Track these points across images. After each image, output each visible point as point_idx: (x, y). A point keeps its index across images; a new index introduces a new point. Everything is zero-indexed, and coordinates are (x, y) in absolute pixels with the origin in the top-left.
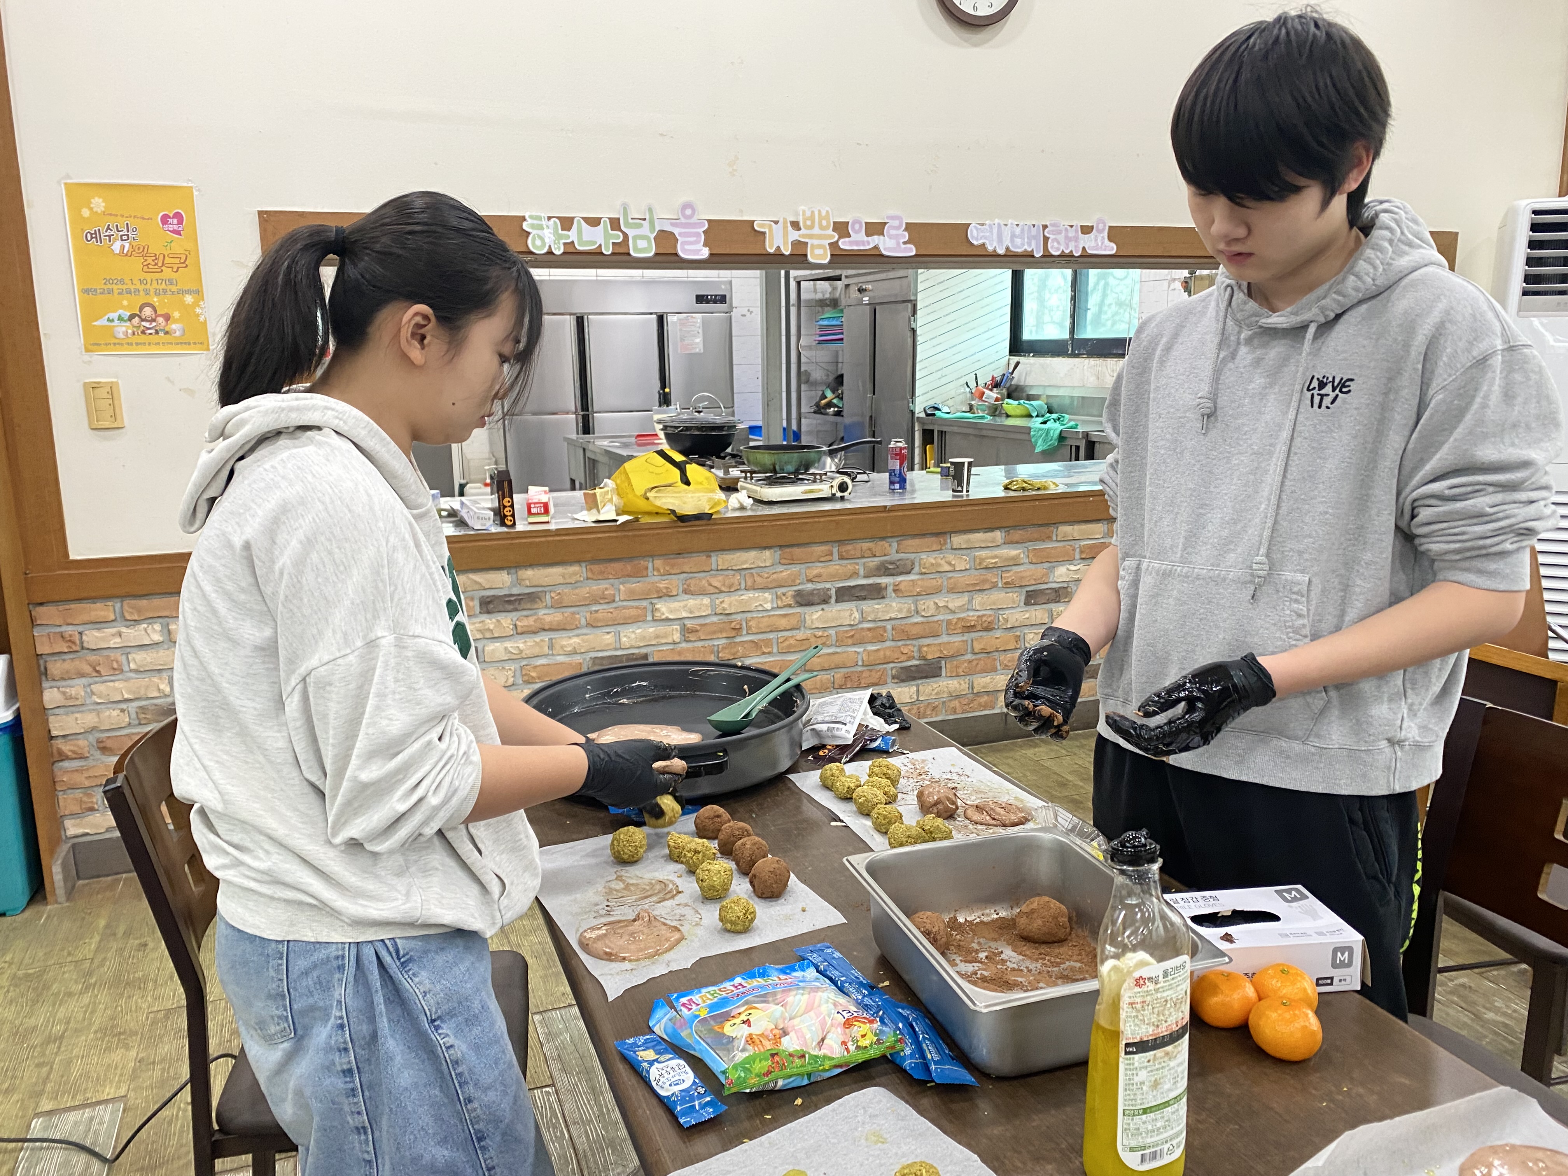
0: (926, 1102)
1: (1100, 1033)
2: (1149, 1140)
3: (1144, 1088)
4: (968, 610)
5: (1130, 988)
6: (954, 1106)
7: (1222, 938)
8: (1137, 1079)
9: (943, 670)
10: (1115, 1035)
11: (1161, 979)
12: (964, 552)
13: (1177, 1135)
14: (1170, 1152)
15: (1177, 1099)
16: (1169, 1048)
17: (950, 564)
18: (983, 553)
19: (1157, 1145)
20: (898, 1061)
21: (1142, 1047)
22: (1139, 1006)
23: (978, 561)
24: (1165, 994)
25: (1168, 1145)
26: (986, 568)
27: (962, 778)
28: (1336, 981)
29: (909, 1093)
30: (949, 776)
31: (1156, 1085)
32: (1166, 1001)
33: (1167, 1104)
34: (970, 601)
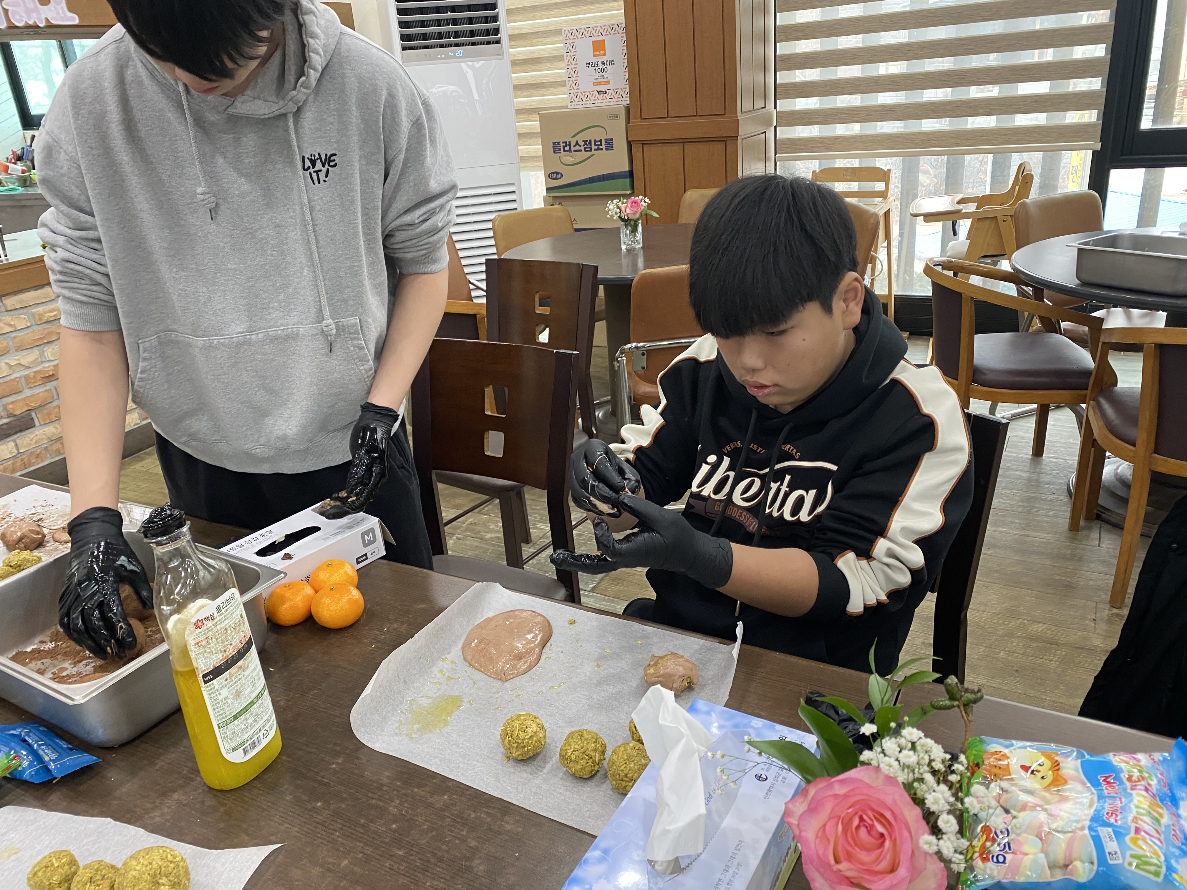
0: (55, 797)
1: (179, 677)
2: (245, 736)
3: (229, 701)
4: (42, 362)
5: (192, 633)
6: (81, 788)
7: (283, 559)
8: (220, 698)
9: (36, 420)
10: (193, 672)
11: (216, 614)
12: (21, 311)
13: (268, 721)
14: (265, 736)
15: (259, 696)
16: (240, 663)
17: (10, 325)
18: (40, 309)
19: (253, 736)
20: (18, 777)
21: (217, 672)
22: (204, 643)
23: (37, 318)
24: (223, 625)
25: (262, 732)
26: (48, 322)
27: (47, 509)
28: (369, 555)
29: (37, 798)
30: (33, 511)
31: (238, 694)
32: (226, 629)
33: (252, 703)
34: (42, 354)
